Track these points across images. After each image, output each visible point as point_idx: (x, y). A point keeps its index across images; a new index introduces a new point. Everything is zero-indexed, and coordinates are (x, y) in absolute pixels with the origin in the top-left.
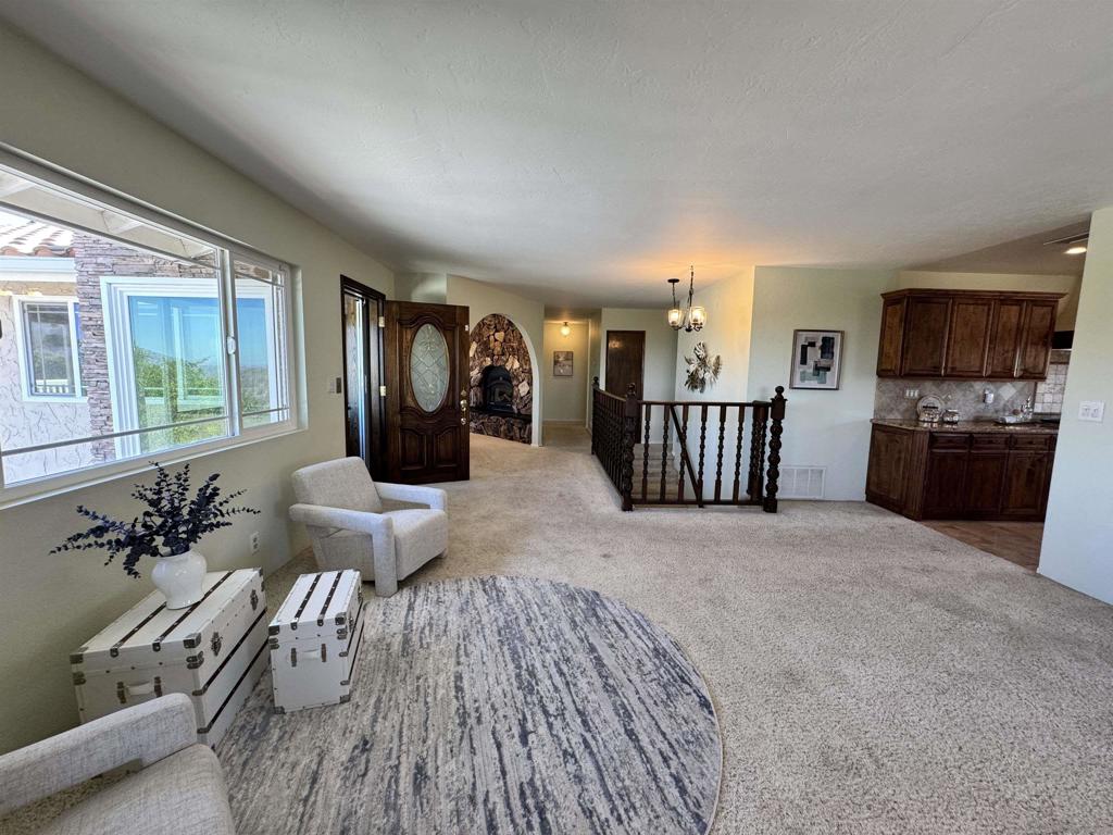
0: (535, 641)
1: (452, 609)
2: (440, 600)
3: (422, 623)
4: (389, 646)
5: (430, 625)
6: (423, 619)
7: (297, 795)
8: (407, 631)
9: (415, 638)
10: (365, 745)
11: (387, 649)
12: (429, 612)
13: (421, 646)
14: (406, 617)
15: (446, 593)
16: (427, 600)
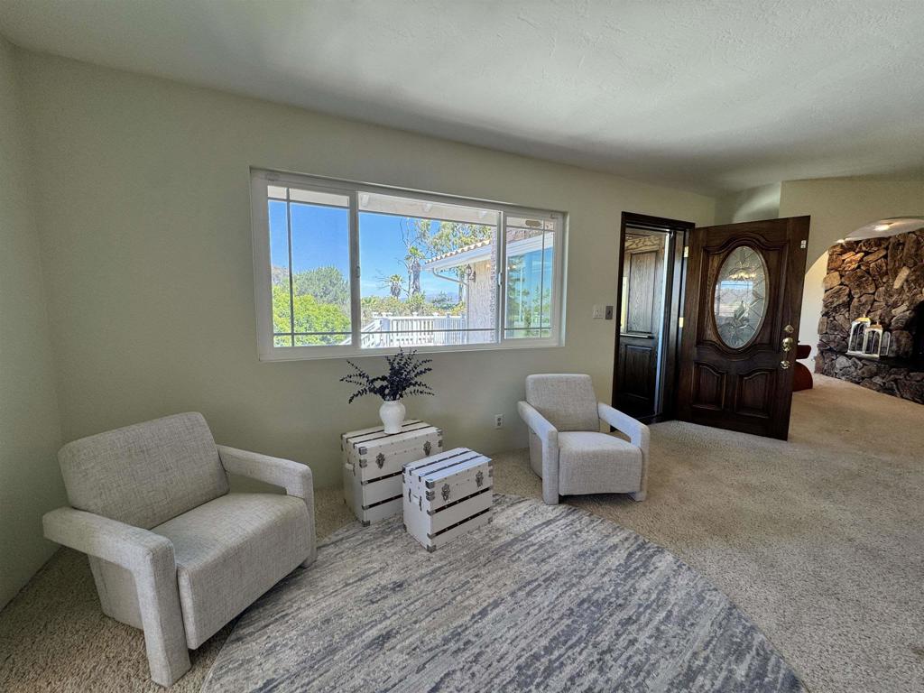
0: (604, 646)
1: (576, 547)
2: (578, 533)
3: (539, 539)
4: (497, 537)
5: (541, 546)
6: (543, 538)
7: (348, 579)
8: (520, 538)
9: (517, 547)
10: (398, 586)
11: (492, 540)
12: (556, 536)
13: (513, 556)
14: (536, 527)
15: (591, 531)
16: (568, 526)
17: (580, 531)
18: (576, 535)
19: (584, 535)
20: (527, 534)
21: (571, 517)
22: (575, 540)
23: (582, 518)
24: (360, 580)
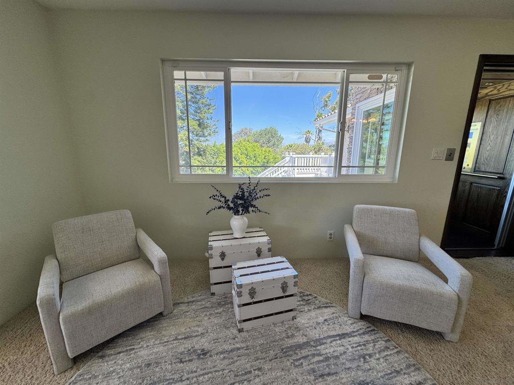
1: (360, 373)
2: (367, 357)
3: (327, 351)
4: (293, 336)
5: (327, 359)
6: (332, 350)
7: (179, 335)
8: (312, 343)
9: (305, 352)
10: (203, 354)
11: (288, 337)
12: (345, 352)
13: (297, 360)
14: (329, 337)
15: (382, 360)
16: (360, 346)
17: (370, 356)
18: (365, 359)
19: (373, 362)
20: (319, 342)
21: (367, 337)
22: (361, 364)
23: (377, 342)
24: (185, 338)
